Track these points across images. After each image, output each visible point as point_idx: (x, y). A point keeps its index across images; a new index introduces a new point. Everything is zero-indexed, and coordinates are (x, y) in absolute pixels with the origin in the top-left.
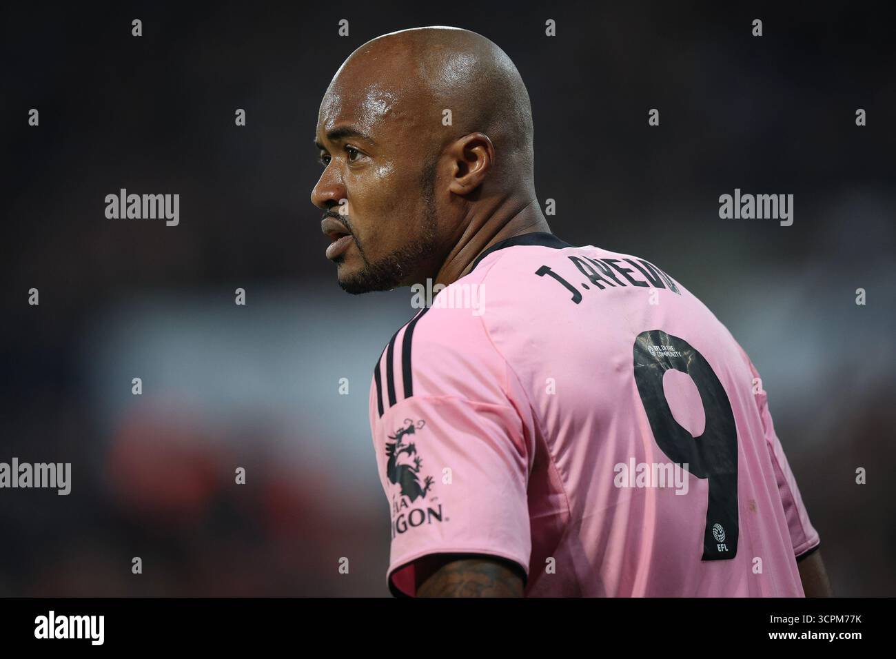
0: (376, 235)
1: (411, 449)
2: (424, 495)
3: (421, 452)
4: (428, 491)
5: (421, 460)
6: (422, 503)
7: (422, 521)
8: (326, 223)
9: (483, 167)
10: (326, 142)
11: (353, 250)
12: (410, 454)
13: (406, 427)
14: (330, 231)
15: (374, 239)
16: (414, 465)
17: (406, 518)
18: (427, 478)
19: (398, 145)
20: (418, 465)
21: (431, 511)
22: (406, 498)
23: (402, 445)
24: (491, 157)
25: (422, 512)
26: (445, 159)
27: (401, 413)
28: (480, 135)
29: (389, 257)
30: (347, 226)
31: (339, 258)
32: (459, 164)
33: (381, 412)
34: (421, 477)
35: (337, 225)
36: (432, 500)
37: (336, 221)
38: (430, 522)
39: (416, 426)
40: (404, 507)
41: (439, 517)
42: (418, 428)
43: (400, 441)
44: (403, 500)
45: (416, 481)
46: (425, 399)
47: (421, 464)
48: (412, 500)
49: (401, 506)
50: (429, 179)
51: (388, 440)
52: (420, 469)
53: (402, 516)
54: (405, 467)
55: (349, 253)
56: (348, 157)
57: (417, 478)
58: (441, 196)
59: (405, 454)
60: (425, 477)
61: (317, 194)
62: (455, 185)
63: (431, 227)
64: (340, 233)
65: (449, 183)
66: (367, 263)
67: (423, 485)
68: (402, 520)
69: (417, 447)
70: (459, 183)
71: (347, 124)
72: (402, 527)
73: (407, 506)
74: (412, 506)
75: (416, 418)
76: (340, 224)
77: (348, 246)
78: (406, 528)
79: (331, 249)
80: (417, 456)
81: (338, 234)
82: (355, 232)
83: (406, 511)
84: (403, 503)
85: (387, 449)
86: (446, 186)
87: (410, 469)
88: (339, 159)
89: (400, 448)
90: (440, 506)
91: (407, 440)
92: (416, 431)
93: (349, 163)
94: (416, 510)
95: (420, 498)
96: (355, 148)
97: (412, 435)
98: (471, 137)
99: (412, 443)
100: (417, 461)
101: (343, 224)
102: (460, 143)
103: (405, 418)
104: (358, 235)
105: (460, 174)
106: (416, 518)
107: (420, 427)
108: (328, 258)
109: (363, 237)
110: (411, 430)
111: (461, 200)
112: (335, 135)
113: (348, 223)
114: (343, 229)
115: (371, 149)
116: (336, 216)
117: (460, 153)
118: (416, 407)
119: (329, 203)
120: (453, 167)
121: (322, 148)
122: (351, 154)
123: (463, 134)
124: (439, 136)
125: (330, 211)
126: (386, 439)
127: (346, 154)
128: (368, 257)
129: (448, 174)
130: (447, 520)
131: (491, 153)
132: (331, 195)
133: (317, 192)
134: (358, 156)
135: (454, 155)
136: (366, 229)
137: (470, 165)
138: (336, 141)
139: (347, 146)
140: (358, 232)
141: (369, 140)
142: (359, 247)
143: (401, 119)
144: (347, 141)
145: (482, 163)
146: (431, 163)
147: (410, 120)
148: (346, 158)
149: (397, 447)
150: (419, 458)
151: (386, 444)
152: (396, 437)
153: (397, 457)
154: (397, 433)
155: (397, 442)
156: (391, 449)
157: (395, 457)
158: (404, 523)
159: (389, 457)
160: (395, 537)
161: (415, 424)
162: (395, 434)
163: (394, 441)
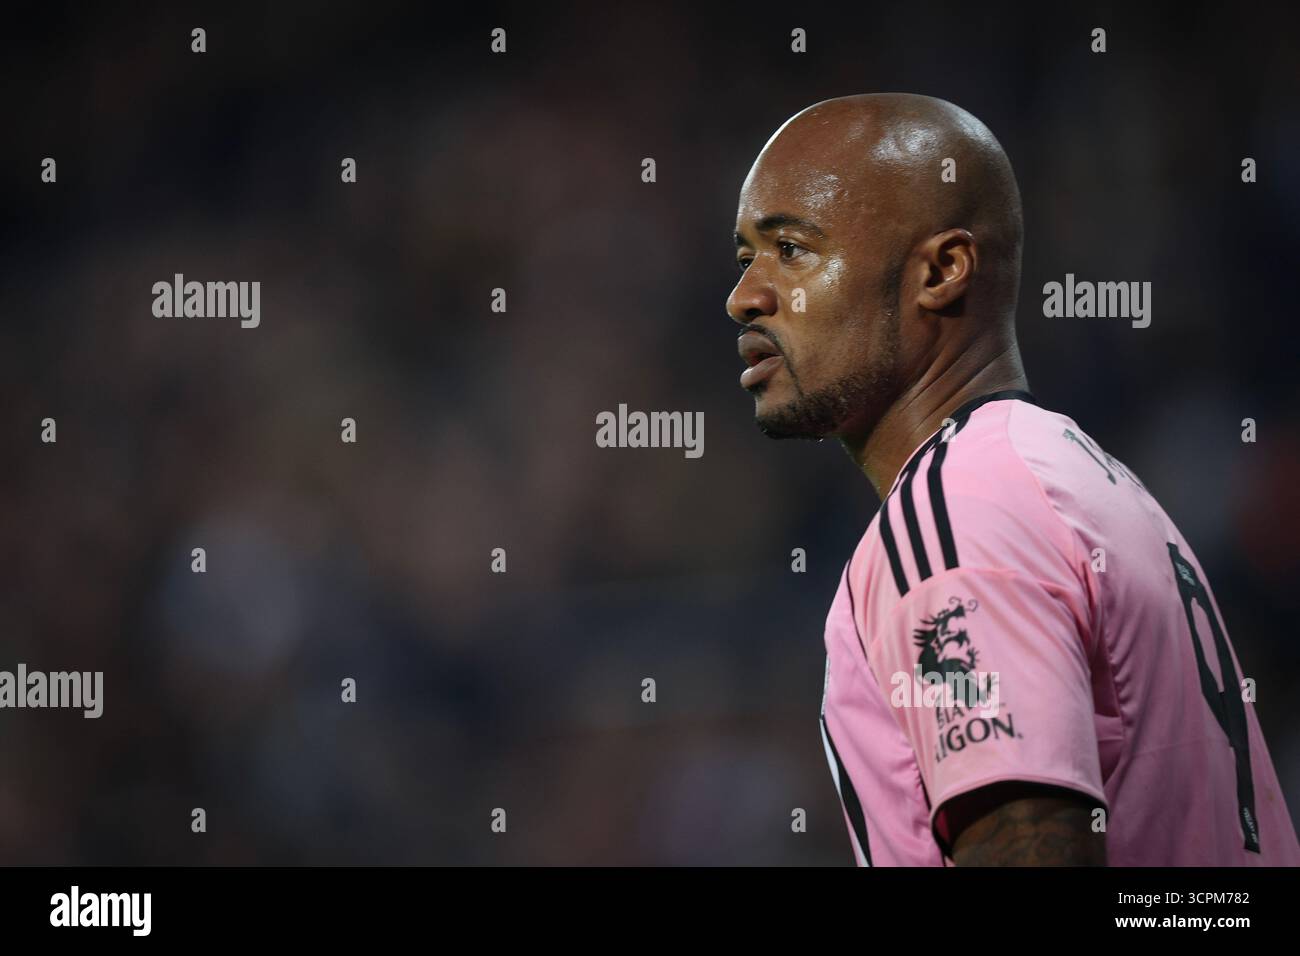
0: (816, 356)
1: (961, 637)
3: (977, 641)
5: (977, 653)
7: (987, 735)
8: (745, 341)
9: (964, 273)
10: (750, 234)
11: (782, 375)
12: (961, 644)
13: (952, 608)
14: (751, 350)
15: (813, 362)
16: (968, 659)
17: (962, 731)
19: (855, 238)
20: (973, 660)
21: (995, 721)
23: (949, 633)
24: (974, 261)
25: (984, 722)
26: (913, 261)
27: (942, 589)
28: (960, 232)
29: (831, 388)
30: (776, 343)
31: (760, 386)
32: (933, 268)
33: (903, 587)
35: (764, 344)
37: (761, 338)
38: (997, 737)
39: (966, 606)
40: (957, 717)
41: (1010, 732)
42: (969, 610)
43: (945, 626)
46: (977, 571)
47: (977, 657)
49: (954, 714)
50: (892, 284)
51: (921, 626)
52: (977, 664)
53: (957, 727)
54: (956, 661)
55: (774, 380)
56: (781, 254)
58: (907, 309)
59: (953, 645)
61: (734, 301)
62: (926, 297)
63: (891, 349)
64: (763, 353)
65: (918, 292)
66: (801, 393)
68: (955, 734)
69: (970, 635)
70: (931, 294)
71: (786, 209)
72: (957, 743)
73: (962, 715)
74: (969, 714)
75: (966, 598)
76: (767, 341)
77: (771, 374)
78: (963, 745)
79: (748, 373)
80: (971, 646)
81: (759, 356)
82: (787, 351)
83: (962, 722)
84: (956, 711)
85: (916, 637)
86: (913, 297)
87: (963, 665)
88: (766, 254)
89: (946, 637)
90: (1009, 716)
91: (954, 625)
92: (968, 614)
93: (784, 262)
94: (975, 720)
96: (793, 242)
97: (961, 619)
98: (949, 236)
99: (963, 629)
100: (971, 654)
101: (771, 341)
102: (934, 243)
103: (952, 595)
104: (791, 356)
105: (931, 283)
106: (978, 730)
107: (972, 608)
108: (744, 386)
109: (798, 358)
110: (959, 612)
111: (932, 317)
112: (768, 224)
113: (778, 339)
114: (771, 348)
115: (817, 243)
116: (761, 330)
117: (934, 255)
118: (966, 582)
119: (752, 313)
120: (925, 272)
121: (742, 241)
122: (785, 249)
123: (940, 229)
124: (908, 229)
125: (754, 323)
126: (914, 624)
127: (779, 250)
128: (802, 385)
129: (917, 281)
130: (1020, 736)
131: (974, 255)
132: (756, 302)
133: (737, 297)
134: (796, 252)
135: (926, 257)
136: (803, 348)
137: (944, 271)
138: (766, 233)
139: (782, 239)
140: (792, 351)
141: (815, 231)
142: (791, 372)
143: (858, 203)
144: (782, 232)
145: (962, 270)
146: (896, 265)
147: (870, 205)
148: (778, 254)
149: (939, 635)
150: (973, 649)
151: (916, 631)
152: (936, 622)
153: (941, 647)
154: (936, 616)
155: (939, 628)
156: (926, 638)
157: (933, 649)
158: (960, 737)
159: (921, 649)
160: (945, 756)
161: (965, 604)
162: (932, 617)
163: (931, 628)
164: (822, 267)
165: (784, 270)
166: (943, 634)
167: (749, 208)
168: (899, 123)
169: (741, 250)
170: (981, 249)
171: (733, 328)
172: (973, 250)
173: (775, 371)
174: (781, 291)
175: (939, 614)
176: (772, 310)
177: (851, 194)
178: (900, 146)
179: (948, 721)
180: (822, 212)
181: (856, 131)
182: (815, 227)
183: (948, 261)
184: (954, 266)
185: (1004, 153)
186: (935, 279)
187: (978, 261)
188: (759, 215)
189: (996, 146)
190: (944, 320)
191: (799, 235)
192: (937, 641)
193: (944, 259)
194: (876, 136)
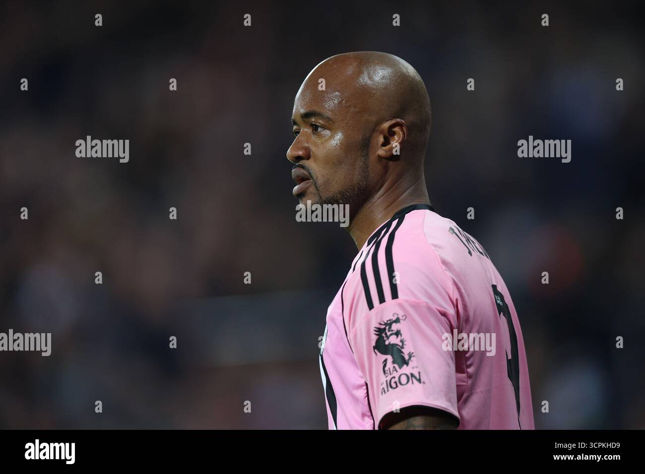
0: (328, 180)
1: (398, 333)
2: (407, 364)
3: (405, 335)
4: (410, 361)
5: (405, 341)
6: (406, 370)
7: (408, 382)
8: (295, 172)
9: (400, 140)
10: (299, 120)
11: (312, 189)
12: (397, 337)
13: (394, 319)
14: (298, 176)
15: (327, 183)
16: (400, 344)
17: (397, 379)
18: (410, 353)
19: (348, 123)
20: (403, 344)
21: (412, 375)
22: (396, 366)
23: (392, 331)
24: (406, 135)
25: (407, 376)
26: (376, 134)
27: (389, 309)
28: (399, 120)
29: (336, 195)
30: (310, 174)
31: (302, 195)
32: (385, 138)
33: (371, 306)
34: (406, 352)
35: (304, 173)
36: (413, 368)
37: (302, 171)
39: (401, 318)
40: (395, 372)
41: (419, 381)
43: (390, 327)
44: (394, 367)
45: (402, 354)
46: (406, 301)
47: (405, 343)
48: (400, 368)
49: (393, 371)
50: (365, 145)
51: (378, 326)
52: (405, 346)
53: (394, 377)
54: (395, 345)
55: (308, 191)
56: (313, 130)
57: (403, 353)
58: (372, 158)
59: (394, 337)
60: (408, 352)
61: (290, 153)
62: (381, 152)
63: (364, 177)
64: (303, 178)
65: (378, 149)
66: (321, 198)
67: (407, 357)
68: (393, 380)
69: (402, 332)
70: (384, 150)
71: (316, 108)
72: (394, 385)
73: (397, 372)
74: (400, 371)
75: (401, 314)
77: (307, 189)
78: (397, 386)
79: (296, 188)
80: (402, 338)
81: (302, 179)
82: (315, 177)
83: (397, 375)
84: (394, 369)
85: (375, 331)
86: (375, 152)
87: (398, 347)
88: (306, 130)
89: (391, 332)
90: (419, 373)
91: (395, 327)
92: (401, 321)
93: (314, 133)
94: (403, 374)
95: (405, 366)
96: (318, 124)
97: (398, 324)
98: (393, 122)
99: (399, 329)
100: (402, 341)
101: (307, 172)
102: (386, 125)
103: (394, 312)
104: (317, 180)
105: (384, 145)
106: (404, 379)
107: (404, 319)
108: (294, 195)
109: (320, 181)
110: (397, 321)
111: (385, 161)
112: (306, 116)
113: (311, 172)
114: (307, 176)
115: (330, 125)
116: (303, 167)
117: (386, 131)
118: (401, 306)
119: (299, 158)
120: (381, 139)
121: (295, 123)
122: (315, 128)
123: (389, 118)
124: (373, 118)
125: (300, 163)
126: (374, 324)
127: (312, 128)
128: (321, 194)
129: (377, 144)
130: (424, 383)
131: (405, 132)
132: (301, 153)
133: (291, 151)
134: (320, 129)
135: (382, 132)
136: (322, 176)
137: (391, 139)
138: (306, 120)
139: (313, 123)
140: (317, 178)
141: (329, 119)
142: (316, 187)
143: (350, 106)
144: (313, 120)
145: (399, 139)
146: (367, 136)
147: (355, 107)
148: (311, 130)
149: (387, 331)
150: (403, 339)
151: (375, 328)
152: (386, 324)
153: (388, 338)
154: (386, 322)
155: (387, 328)
156: (380, 332)
157: (383, 337)
158: (395, 382)
159: (377, 337)
160: (388, 391)
161: (400, 317)
162: (384, 322)
163: (383, 327)
164: (332, 137)
165: (314, 138)
166: (389, 331)
167: (299, 107)
168: (371, 66)
169: (295, 127)
170: (409, 128)
171: (289, 165)
172: (404, 129)
173: (309, 187)
174: (313, 148)
175: (388, 321)
176: (308, 157)
177: (346, 102)
178: (370, 78)
179: (391, 374)
180: (332, 111)
181: (350, 70)
182: (328, 118)
183: (393, 134)
184: (396, 136)
185: (422, 81)
186: (386, 143)
187: (407, 135)
188: (302, 111)
189: (418, 77)
190: (391, 163)
191: (321, 122)
192: (386, 334)
193: (390, 134)
194: (359, 73)
